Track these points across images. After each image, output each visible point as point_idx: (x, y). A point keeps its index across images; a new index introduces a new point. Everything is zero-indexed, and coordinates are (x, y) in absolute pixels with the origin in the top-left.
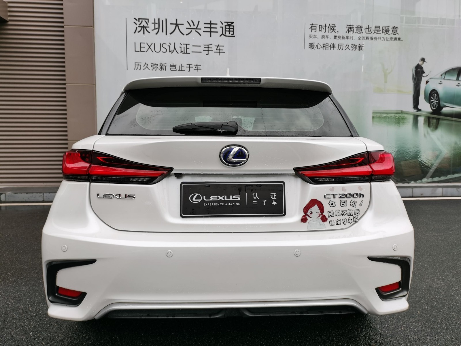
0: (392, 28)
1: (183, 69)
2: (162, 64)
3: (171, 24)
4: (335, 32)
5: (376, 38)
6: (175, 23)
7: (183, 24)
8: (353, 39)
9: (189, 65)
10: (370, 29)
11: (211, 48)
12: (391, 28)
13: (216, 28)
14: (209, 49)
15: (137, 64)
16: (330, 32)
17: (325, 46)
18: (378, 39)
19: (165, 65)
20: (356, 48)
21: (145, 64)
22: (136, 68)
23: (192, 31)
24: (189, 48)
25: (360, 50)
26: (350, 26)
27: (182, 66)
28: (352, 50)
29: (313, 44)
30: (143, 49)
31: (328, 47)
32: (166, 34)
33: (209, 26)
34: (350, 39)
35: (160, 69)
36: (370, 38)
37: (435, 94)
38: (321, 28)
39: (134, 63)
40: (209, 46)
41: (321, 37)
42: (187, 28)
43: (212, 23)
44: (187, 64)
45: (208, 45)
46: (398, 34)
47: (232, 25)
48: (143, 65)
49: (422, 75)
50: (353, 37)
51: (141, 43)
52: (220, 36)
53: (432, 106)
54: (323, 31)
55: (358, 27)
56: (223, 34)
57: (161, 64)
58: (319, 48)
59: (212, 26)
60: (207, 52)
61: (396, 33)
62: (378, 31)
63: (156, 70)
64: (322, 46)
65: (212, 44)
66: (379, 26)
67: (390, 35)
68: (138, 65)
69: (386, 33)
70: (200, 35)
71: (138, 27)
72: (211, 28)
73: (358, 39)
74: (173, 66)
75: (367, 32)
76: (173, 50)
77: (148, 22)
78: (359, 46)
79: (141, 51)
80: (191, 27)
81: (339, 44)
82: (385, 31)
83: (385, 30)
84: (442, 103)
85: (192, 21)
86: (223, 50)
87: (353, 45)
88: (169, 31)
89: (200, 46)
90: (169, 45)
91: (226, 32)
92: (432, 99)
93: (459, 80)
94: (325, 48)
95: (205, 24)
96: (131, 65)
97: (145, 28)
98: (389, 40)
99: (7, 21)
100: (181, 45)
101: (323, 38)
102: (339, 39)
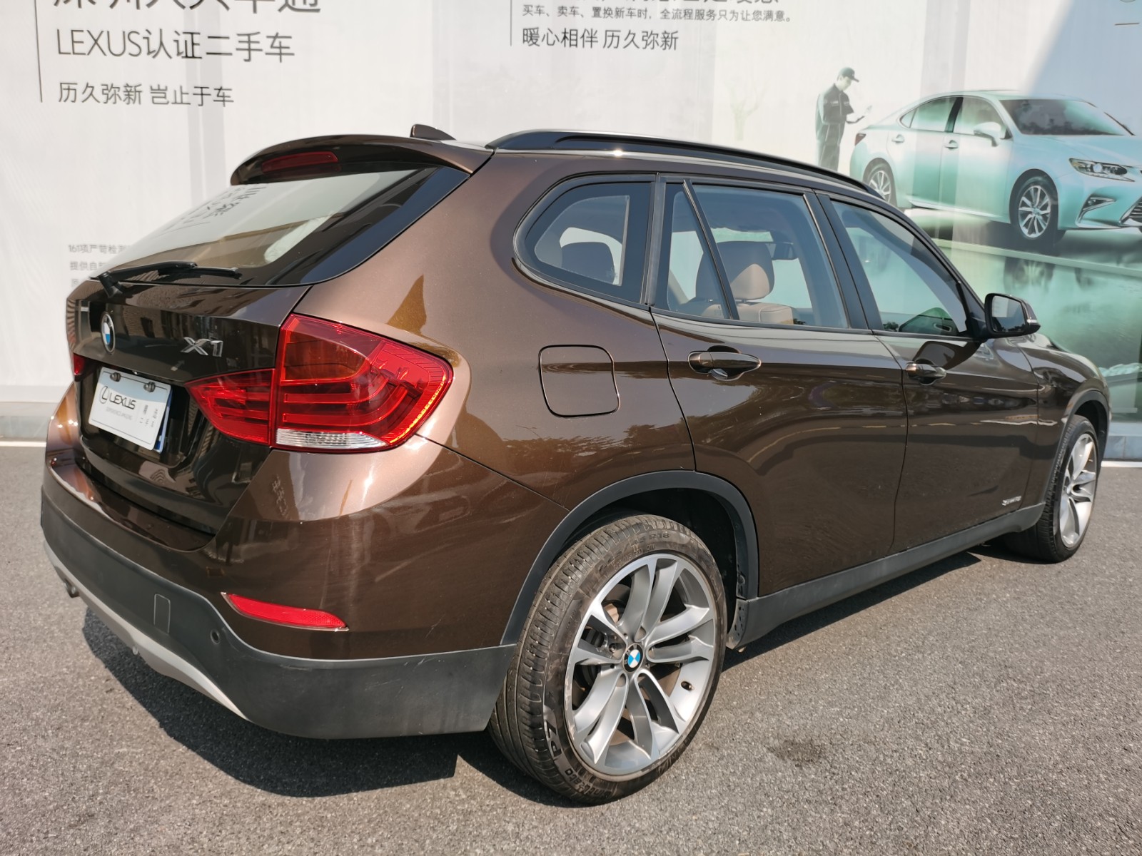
1: (185, 98)
2: (131, 87)
5: (711, 13)
8: (648, 17)
9: (202, 88)
11: (258, 42)
14: (253, 46)
15: (64, 86)
17: (568, 35)
18: (718, 16)
19: (138, 89)
20: (655, 43)
21: (87, 86)
22: (64, 97)
24: (198, 44)
25: (667, 47)
27: (184, 91)
28: (645, 48)
29: (536, 30)
30: (78, 48)
31: (576, 40)
32: (138, 7)
34: (640, 16)
35: (124, 101)
36: (694, 15)
37: (883, 172)
39: (59, 85)
40: (253, 38)
41: (557, 11)
44: (196, 87)
45: (249, 35)
48: (80, 88)
49: (845, 118)
50: (646, 11)
51: (72, 31)
52: (280, 10)
56: (286, 4)
57: (128, 86)
58: (551, 42)
60: (247, 52)
63: (115, 103)
64: (561, 37)
65: (258, 33)
68: (69, 89)
70: (227, 8)
73: (661, 15)
74: (158, 92)
76: (157, 50)
78: (664, 37)
79: (74, 53)
81: (606, 31)
84: (902, 198)
86: (288, 48)
87: (645, 34)
89: (228, 38)
90: (146, 34)
93: (955, 131)
94: (568, 42)
96: (52, 91)
98: (748, 17)
100: (178, 34)
101: (563, 13)
102: (606, 15)
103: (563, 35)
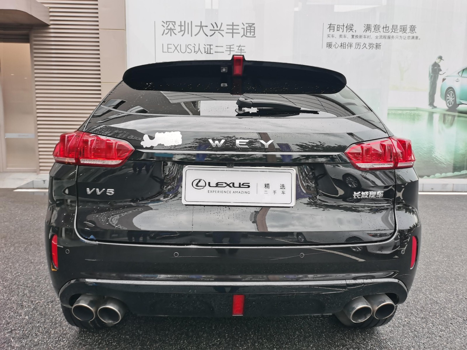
0: (410, 27)
3: (196, 26)
4: (353, 32)
5: (393, 37)
6: (200, 25)
7: (207, 26)
8: (371, 38)
10: (387, 28)
11: (233, 48)
12: (408, 27)
13: (238, 29)
14: (231, 49)
16: (348, 31)
17: (342, 45)
18: (395, 38)
20: (373, 47)
23: (215, 32)
24: (212, 49)
25: (377, 49)
26: (368, 25)
28: (369, 49)
29: (331, 43)
30: (170, 50)
31: (345, 46)
32: (192, 36)
33: (231, 27)
34: (368, 38)
36: (387, 37)
37: (452, 92)
38: (339, 28)
41: (339, 36)
42: (210, 30)
43: (234, 24)
45: (230, 46)
46: (416, 33)
47: (253, 26)
49: (439, 73)
50: (370, 36)
51: (168, 44)
52: (242, 37)
53: (448, 103)
54: (341, 30)
55: (376, 27)
56: (244, 35)
58: (336, 47)
59: (235, 27)
60: (229, 51)
61: (414, 32)
62: (395, 30)
64: (340, 45)
65: (234, 45)
66: (397, 25)
67: (408, 33)
69: (403, 32)
70: (223, 36)
71: (165, 29)
72: (233, 29)
73: (375, 38)
75: (385, 31)
76: (197, 51)
77: (175, 24)
78: (376, 45)
79: (168, 52)
80: (214, 29)
81: (356, 43)
82: (402, 30)
83: (402, 28)
84: (458, 100)
85: (215, 23)
86: (244, 50)
87: (370, 44)
88: (194, 33)
89: (223, 47)
90: (194, 46)
91: (247, 33)
92: (448, 97)
94: (342, 47)
95: (227, 25)
97: (172, 31)
98: (406, 38)
99: (49, 25)
100: (205, 45)
101: (341, 37)
102: (356, 38)
103: (341, 45)
